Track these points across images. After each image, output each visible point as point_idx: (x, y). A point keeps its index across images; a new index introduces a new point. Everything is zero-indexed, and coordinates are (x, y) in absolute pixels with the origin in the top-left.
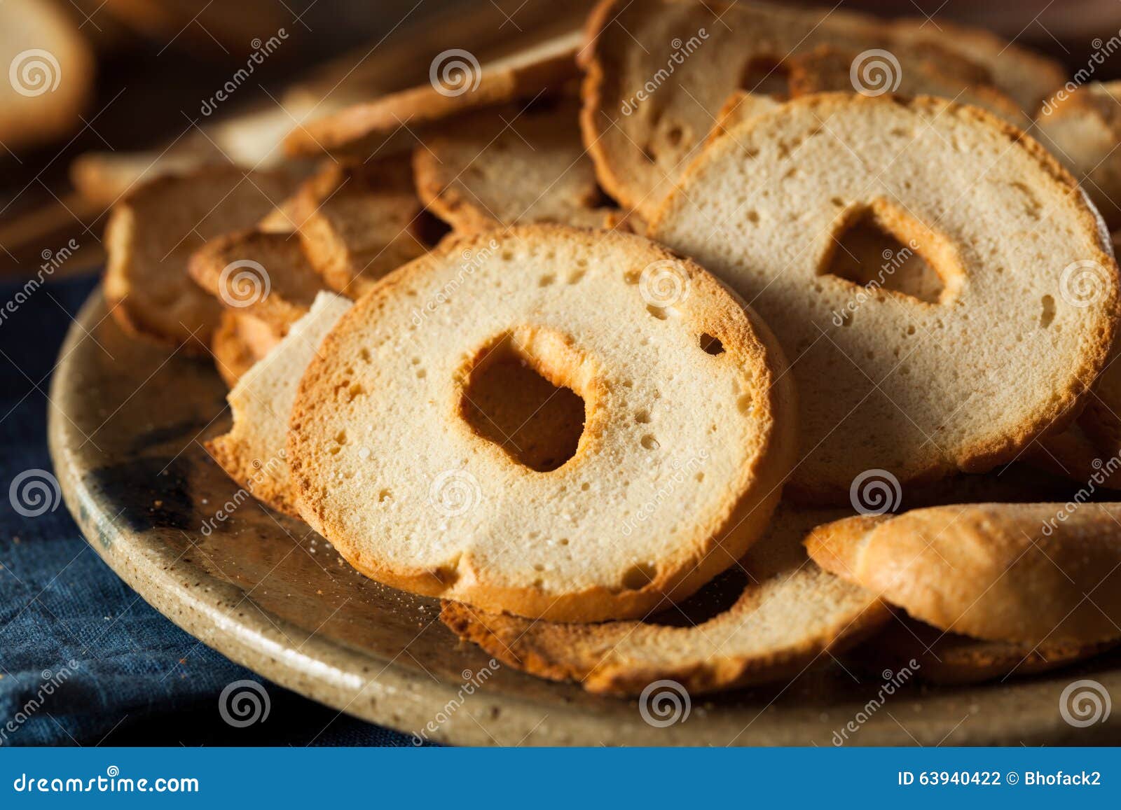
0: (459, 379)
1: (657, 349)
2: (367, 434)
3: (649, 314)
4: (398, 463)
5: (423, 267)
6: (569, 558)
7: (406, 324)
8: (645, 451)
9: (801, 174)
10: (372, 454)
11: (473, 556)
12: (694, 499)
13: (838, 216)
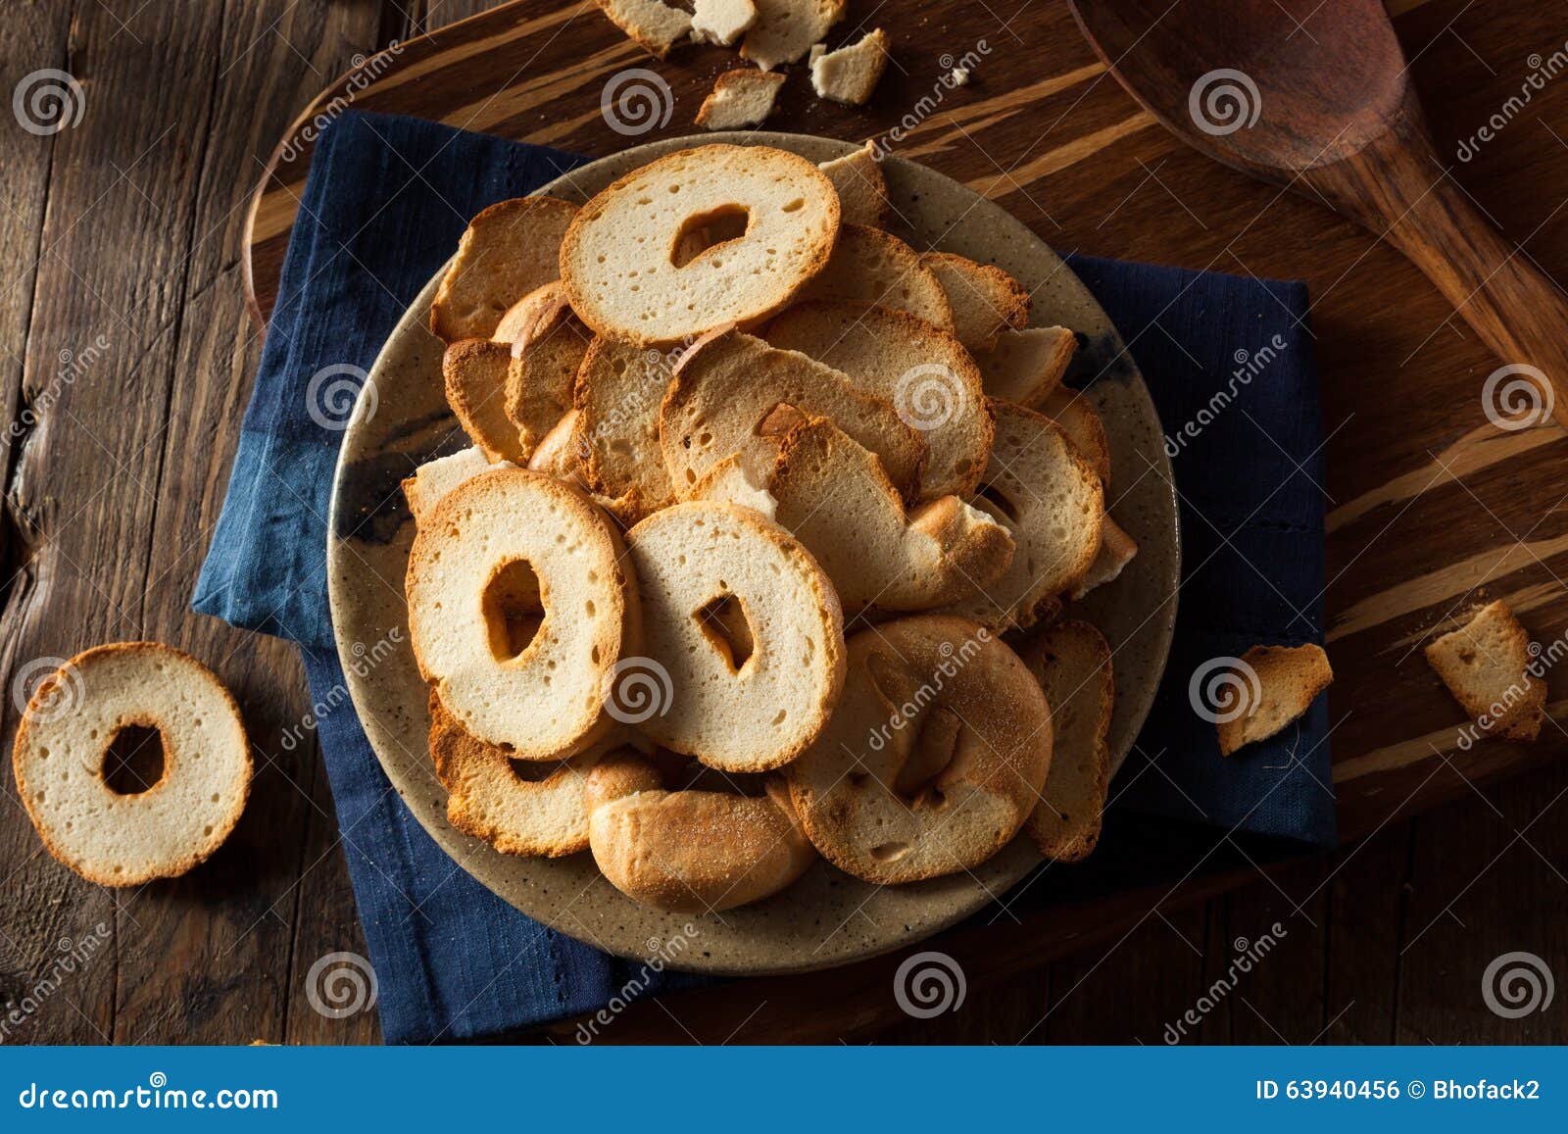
0: (495, 569)
1: (578, 630)
2: (447, 563)
3: (584, 608)
4: (451, 592)
6: (484, 716)
7: (493, 510)
8: (543, 684)
9: (716, 553)
10: (444, 578)
11: (446, 685)
12: (546, 730)
13: (718, 592)
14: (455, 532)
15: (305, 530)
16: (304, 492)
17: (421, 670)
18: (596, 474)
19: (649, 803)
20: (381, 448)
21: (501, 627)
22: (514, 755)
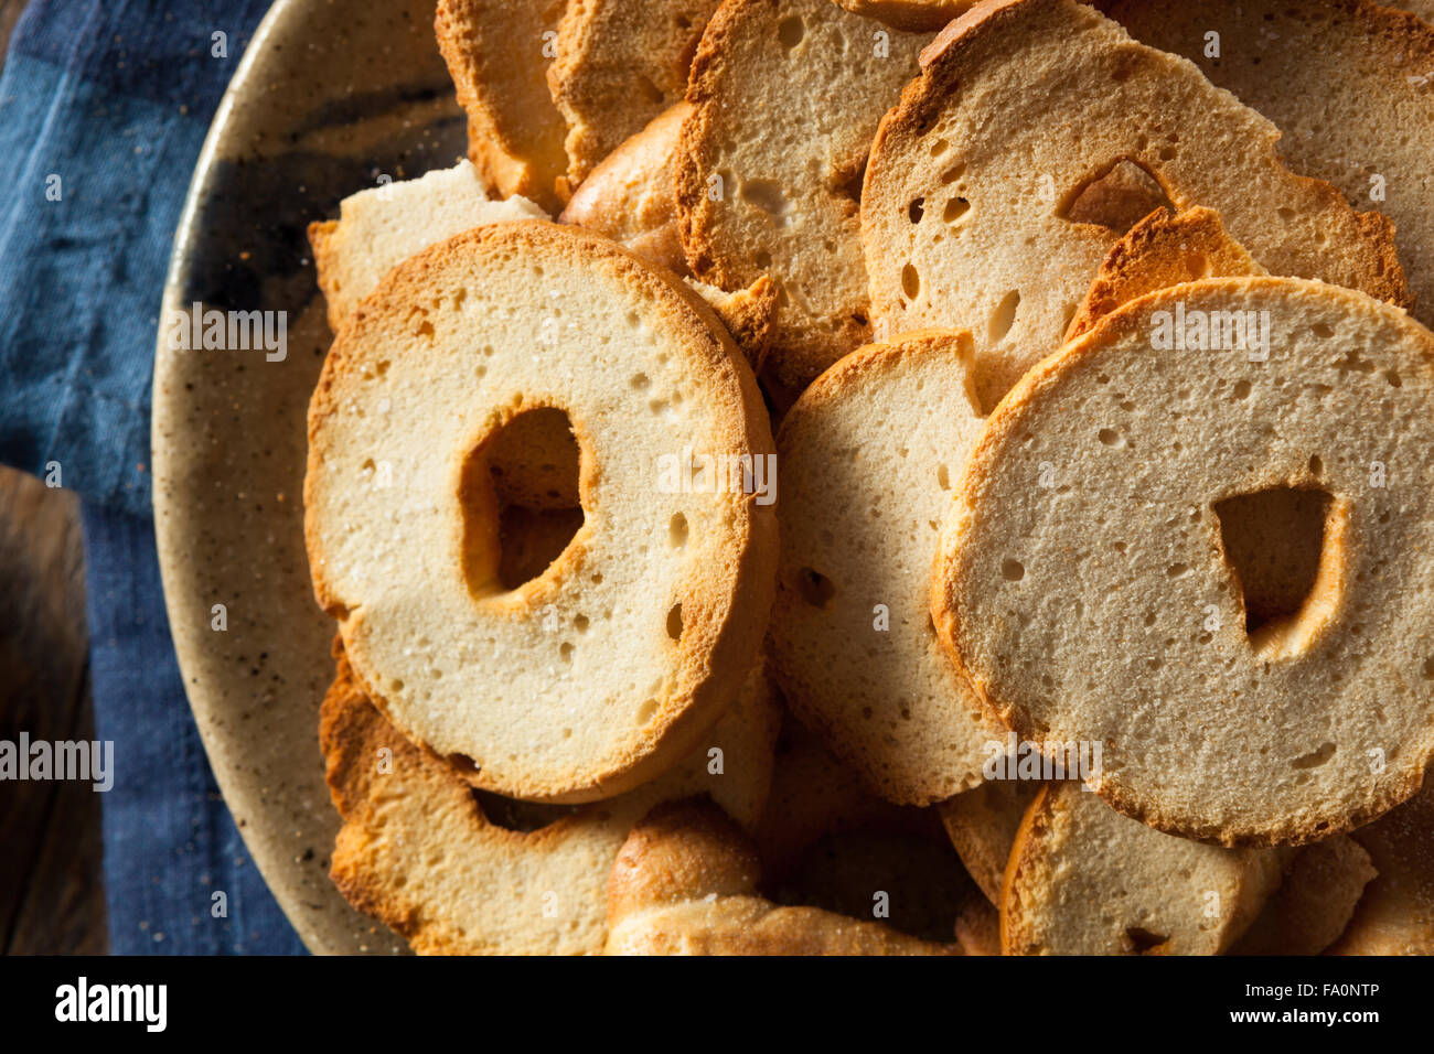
0: (497, 416)
1: (646, 568)
2: (401, 387)
4: (400, 444)
5: (565, 253)
6: (428, 696)
7: (511, 300)
8: (558, 657)
10: (390, 412)
11: (361, 623)
12: (548, 747)
14: (427, 329)
15: (120, 274)
16: (127, 199)
17: (316, 583)
18: (704, 240)
19: (734, 923)
20: (295, 137)
21: (489, 527)
22: (476, 781)
